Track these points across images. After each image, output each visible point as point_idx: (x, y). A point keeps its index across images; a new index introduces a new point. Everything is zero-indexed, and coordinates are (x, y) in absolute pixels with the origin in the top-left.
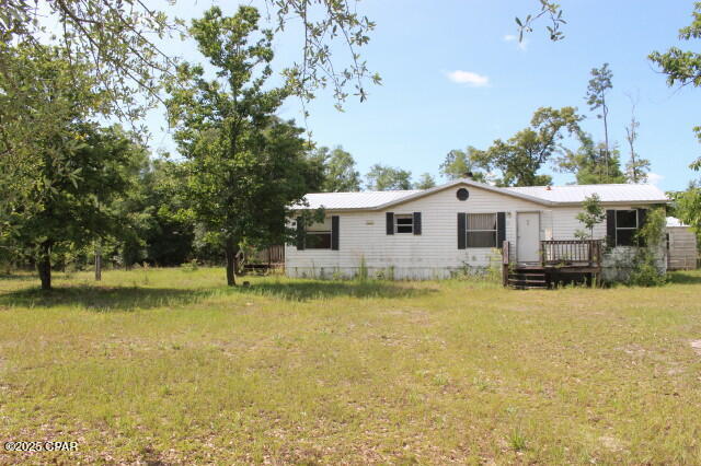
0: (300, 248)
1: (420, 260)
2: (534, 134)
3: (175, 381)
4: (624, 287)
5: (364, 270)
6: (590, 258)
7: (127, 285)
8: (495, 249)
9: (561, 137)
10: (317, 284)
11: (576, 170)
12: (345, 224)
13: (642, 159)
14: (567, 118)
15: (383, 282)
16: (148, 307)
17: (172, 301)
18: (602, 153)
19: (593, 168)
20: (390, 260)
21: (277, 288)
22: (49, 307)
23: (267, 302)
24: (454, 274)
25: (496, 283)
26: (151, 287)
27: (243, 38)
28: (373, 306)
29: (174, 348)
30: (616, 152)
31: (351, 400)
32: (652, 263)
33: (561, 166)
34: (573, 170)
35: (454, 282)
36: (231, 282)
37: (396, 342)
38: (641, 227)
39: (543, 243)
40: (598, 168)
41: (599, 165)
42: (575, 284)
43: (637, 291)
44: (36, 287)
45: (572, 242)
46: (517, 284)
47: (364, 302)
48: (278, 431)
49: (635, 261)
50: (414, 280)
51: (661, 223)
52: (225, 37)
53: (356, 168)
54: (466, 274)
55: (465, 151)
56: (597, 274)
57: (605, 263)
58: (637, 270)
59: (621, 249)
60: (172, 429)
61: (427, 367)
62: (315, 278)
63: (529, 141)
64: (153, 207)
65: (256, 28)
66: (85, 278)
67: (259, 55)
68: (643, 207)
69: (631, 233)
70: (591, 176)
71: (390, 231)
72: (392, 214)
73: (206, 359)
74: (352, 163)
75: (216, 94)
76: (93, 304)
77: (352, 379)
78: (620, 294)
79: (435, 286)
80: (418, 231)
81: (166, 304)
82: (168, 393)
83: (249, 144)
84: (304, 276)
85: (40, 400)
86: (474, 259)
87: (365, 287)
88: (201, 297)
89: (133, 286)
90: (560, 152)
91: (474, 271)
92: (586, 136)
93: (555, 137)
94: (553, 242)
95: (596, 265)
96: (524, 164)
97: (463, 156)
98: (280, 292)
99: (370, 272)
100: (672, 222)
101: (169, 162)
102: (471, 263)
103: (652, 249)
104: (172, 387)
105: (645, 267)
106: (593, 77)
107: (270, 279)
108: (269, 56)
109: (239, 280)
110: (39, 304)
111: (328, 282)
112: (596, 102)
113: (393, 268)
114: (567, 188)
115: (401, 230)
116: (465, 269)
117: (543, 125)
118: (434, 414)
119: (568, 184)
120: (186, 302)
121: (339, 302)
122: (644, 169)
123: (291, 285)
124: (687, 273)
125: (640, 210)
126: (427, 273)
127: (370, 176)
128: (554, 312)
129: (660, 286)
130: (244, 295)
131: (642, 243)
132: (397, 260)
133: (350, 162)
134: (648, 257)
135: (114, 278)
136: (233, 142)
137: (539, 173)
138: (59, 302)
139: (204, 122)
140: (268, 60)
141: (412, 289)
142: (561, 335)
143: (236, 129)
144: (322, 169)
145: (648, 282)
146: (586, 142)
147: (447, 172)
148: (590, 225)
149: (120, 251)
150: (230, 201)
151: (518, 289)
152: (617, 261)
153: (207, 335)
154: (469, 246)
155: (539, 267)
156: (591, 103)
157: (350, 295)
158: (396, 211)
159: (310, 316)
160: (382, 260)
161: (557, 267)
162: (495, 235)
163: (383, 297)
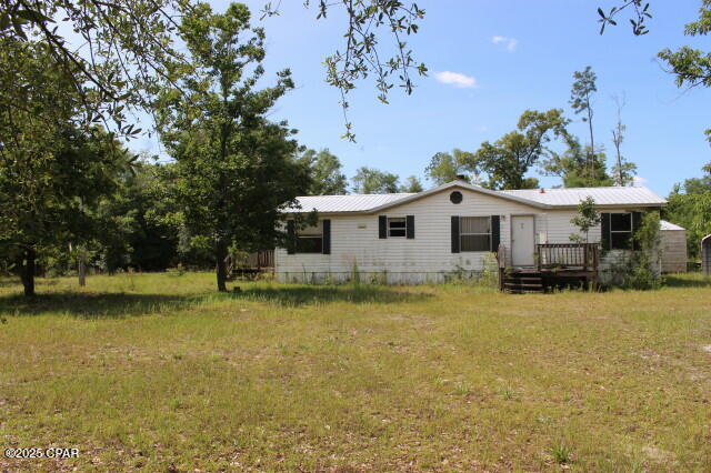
0: (291, 252)
1: (413, 264)
2: (521, 137)
3: (184, 394)
4: (621, 291)
5: (357, 273)
6: (586, 261)
7: (112, 290)
8: (489, 253)
9: (548, 140)
10: (310, 289)
11: (562, 174)
12: (336, 228)
13: (628, 162)
14: (553, 121)
15: (376, 287)
16: (138, 313)
17: (164, 308)
18: (589, 157)
19: (580, 171)
20: (383, 264)
21: (271, 293)
22: (34, 314)
23: (261, 308)
24: (447, 279)
25: (492, 286)
26: (140, 293)
27: (234, 37)
28: (371, 312)
29: (176, 358)
30: (603, 156)
31: (375, 411)
32: (646, 266)
33: (547, 169)
34: (558, 173)
35: (449, 286)
36: (222, 288)
37: (404, 349)
38: (635, 230)
39: (539, 247)
40: (585, 172)
41: (585, 168)
42: (572, 288)
43: (635, 295)
44: (18, 294)
45: (568, 246)
46: (512, 288)
47: (362, 307)
48: (306, 447)
49: (630, 265)
50: (408, 284)
51: (655, 226)
52: (214, 36)
53: (342, 171)
54: (460, 278)
55: (451, 154)
56: (594, 277)
57: (601, 267)
58: (632, 273)
59: (616, 253)
60: (192, 447)
61: (443, 375)
62: (306, 283)
63: (516, 144)
64: (135, 211)
65: (247, 27)
66: (68, 283)
67: (250, 54)
68: (638, 211)
69: (626, 236)
70: (578, 180)
71: (382, 235)
72: (385, 217)
73: (213, 369)
74: (338, 166)
75: (206, 94)
76: (81, 312)
77: (369, 390)
78: (617, 298)
79: (430, 291)
80: (411, 235)
81: (158, 310)
82: (178, 406)
83: (240, 146)
84: (295, 281)
85: (43, 417)
86: (468, 263)
87: (360, 292)
88: (193, 303)
89: (119, 291)
90: (546, 155)
91: (468, 275)
92: (574, 139)
93: (542, 140)
94: (548, 245)
95: (591, 269)
96: (511, 167)
97: (450, 158)
98: (273, 297)
99: (362, 276)
100: (665, 225)
101: (158, 165)
102: (465, 267)
103: (646, 252)
104: (182, 400)
105: (640, 270)
106: (576, 80)
107: (262, 285)
108: (260, 56)
109: (229, 286)
110: (24, 311)
111: (320, 287)
112: (580, 105)
113: (385, 272)
114: (554, 191)
115: (394, 234)
116: (459, 273)
117: (529, 128)
118: (464, 426)
119: (554, 188)
120: (178, 309)
121: (335, 308)
122: (630, 173)
123: (284, 290)
124: (678, 276)
125: (634, 213)
126: (421, 277)
127: (356, 179)
128: (557, 316)
129: (656, 289)
130: (237, 301)
131: (637, 246)
132: (390, 264)
133: (336, 165)
134: (643, 261)
135: (98, 283)
136: (223, 143)
137: (526, 176)
138: (45, 310)
139: (193, 123)
140: (259, 59)
141: (408, 294)
142: (571, 341)
143: (227, 130)
144: (309, 171)
145: (643, 286)
146: (573, 145)
147: (433, 175)
148: (585, 228)
149: (103, 256)
150: (221, 204)
151: (514, 293)
152: (612, 265)
153: (207, 343)
154: (463, 250)
155: (535, 271)
156: (576, 106)
157: (346, 300)
158: (389, 215)
159: (308, 322)
160: (374, 264)
161: (554, 270)
162: (489, 239)
163: (379, 302)
